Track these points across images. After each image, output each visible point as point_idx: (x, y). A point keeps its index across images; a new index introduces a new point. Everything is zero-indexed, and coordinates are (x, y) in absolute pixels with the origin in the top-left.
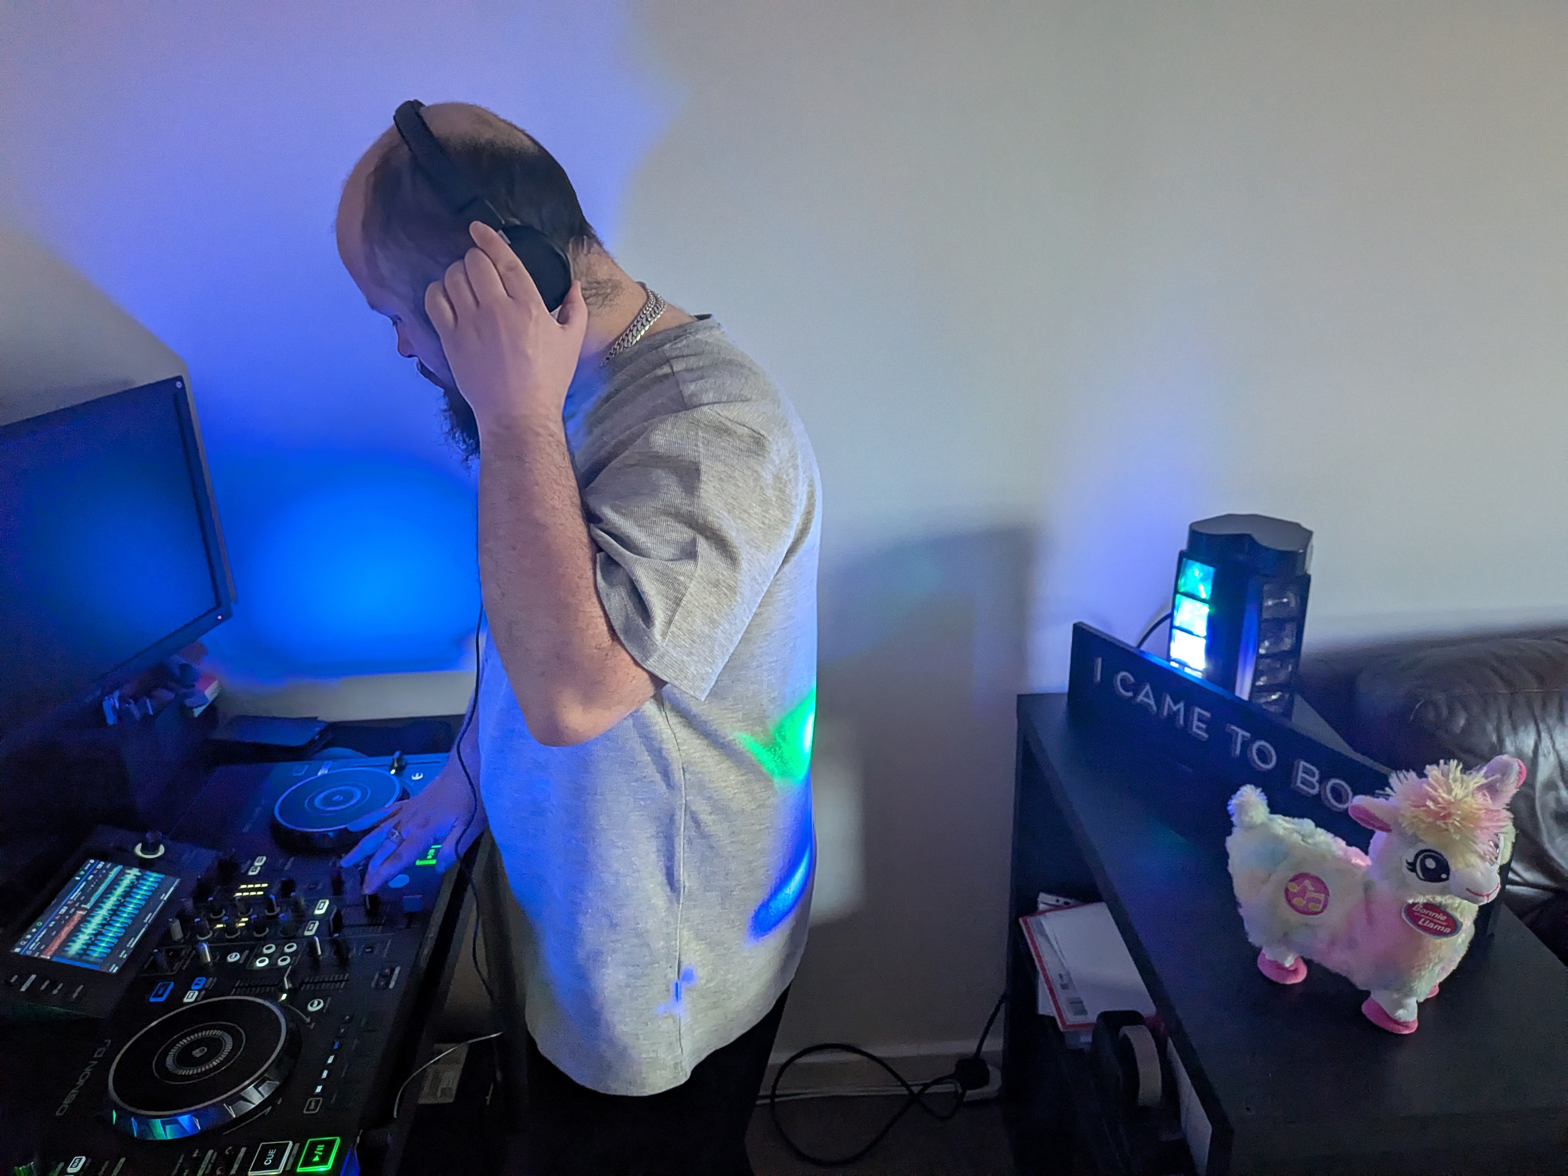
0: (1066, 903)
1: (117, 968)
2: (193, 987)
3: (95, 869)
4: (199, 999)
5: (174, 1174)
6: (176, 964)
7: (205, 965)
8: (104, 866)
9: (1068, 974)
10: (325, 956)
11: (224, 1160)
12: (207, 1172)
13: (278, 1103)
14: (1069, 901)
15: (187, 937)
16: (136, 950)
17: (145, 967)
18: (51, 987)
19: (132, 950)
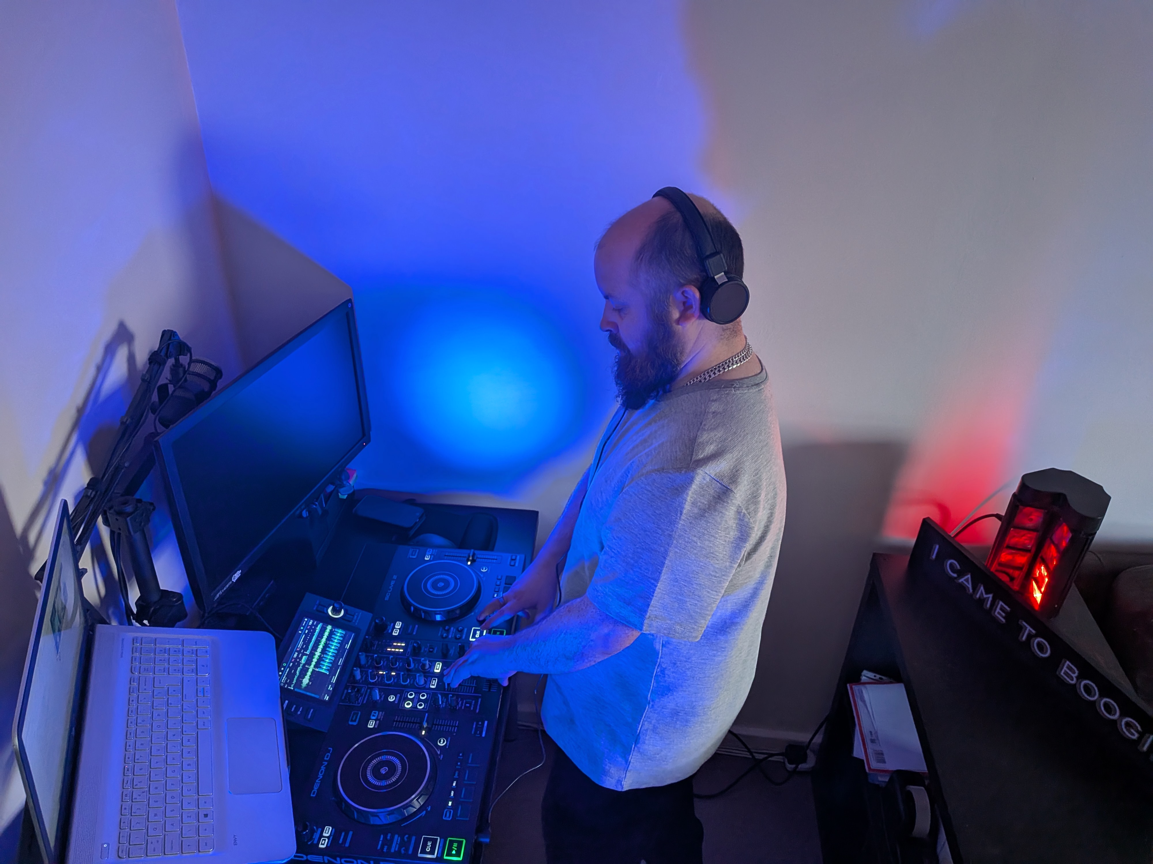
0: (881, 678)
1: (328, 697)
2: (372, 717)
3: (308, 625)
5: (379, 848)
6: (360, 698)
7: (376, 702)
8: (313, 623)
9: (876, 732)
10: (444, 706)
11: (404, 844)
12: (397, 849)
13: (429, 809)
14: (883, 677)
15: (363, 679)
16: (336, 686)
17: (343, 698)
18: (297, 709)
19: (334, 686)
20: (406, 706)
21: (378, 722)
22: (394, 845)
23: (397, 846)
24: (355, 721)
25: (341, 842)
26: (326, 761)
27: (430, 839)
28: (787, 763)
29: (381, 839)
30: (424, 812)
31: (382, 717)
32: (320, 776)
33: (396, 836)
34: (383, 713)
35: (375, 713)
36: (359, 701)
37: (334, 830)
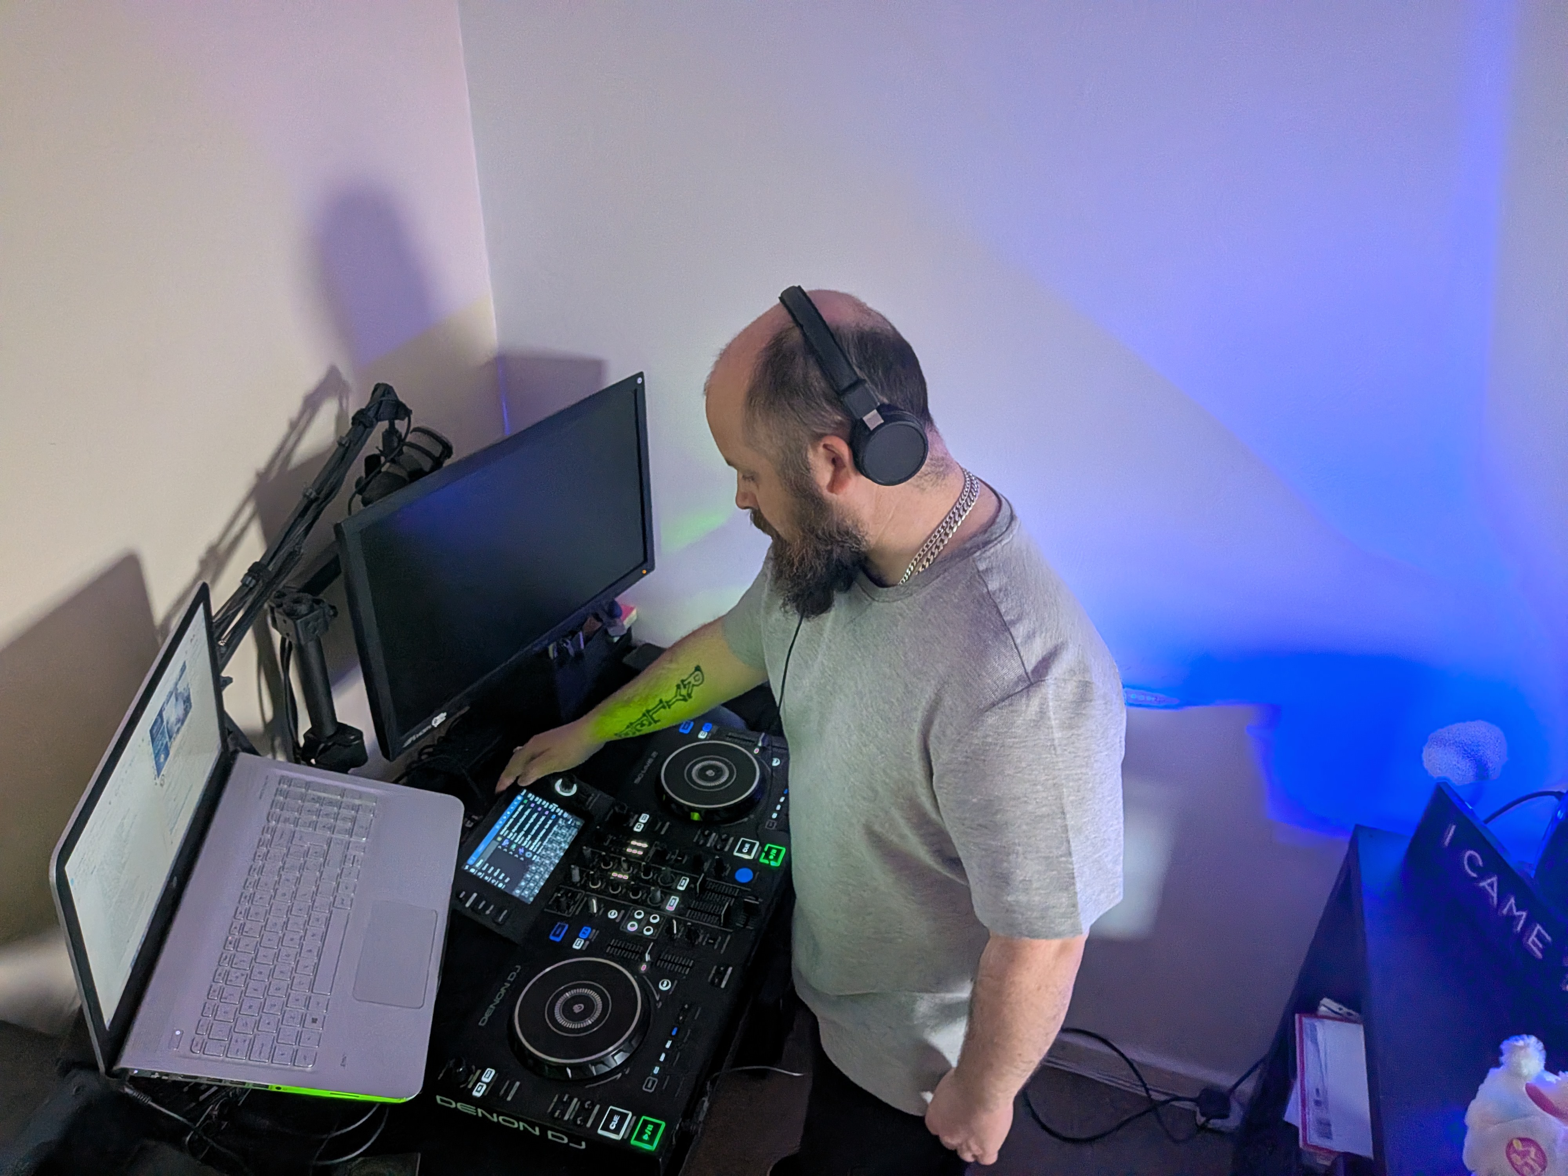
1: (532, 900)
2: (580, 935)
5: (550, 1110)
6: (572, 907)
7: (593, 915)
10: (679, 936)
11: (583, 1112)
12: (572, 1117)
13: (627, 1072)
15: (583, 882)
17: (550, 903)
18: (486, 907)
20: (630, 928)
21: (588, 943)
22: (570, 1111)
23: (574, 1113)
24: (559, 936)
25: (502, 1092)
26: (509, 982)
27: (618, 1113)
28: (1198, 1114)
29: (555, 1100)
30: (619, 1075)
31: (595, 937)
32: (497, 1001)
33: (575, 1100)
34: (598, 932)
35: (587, 930)
36: (570, 910)
37: (497, 1074)
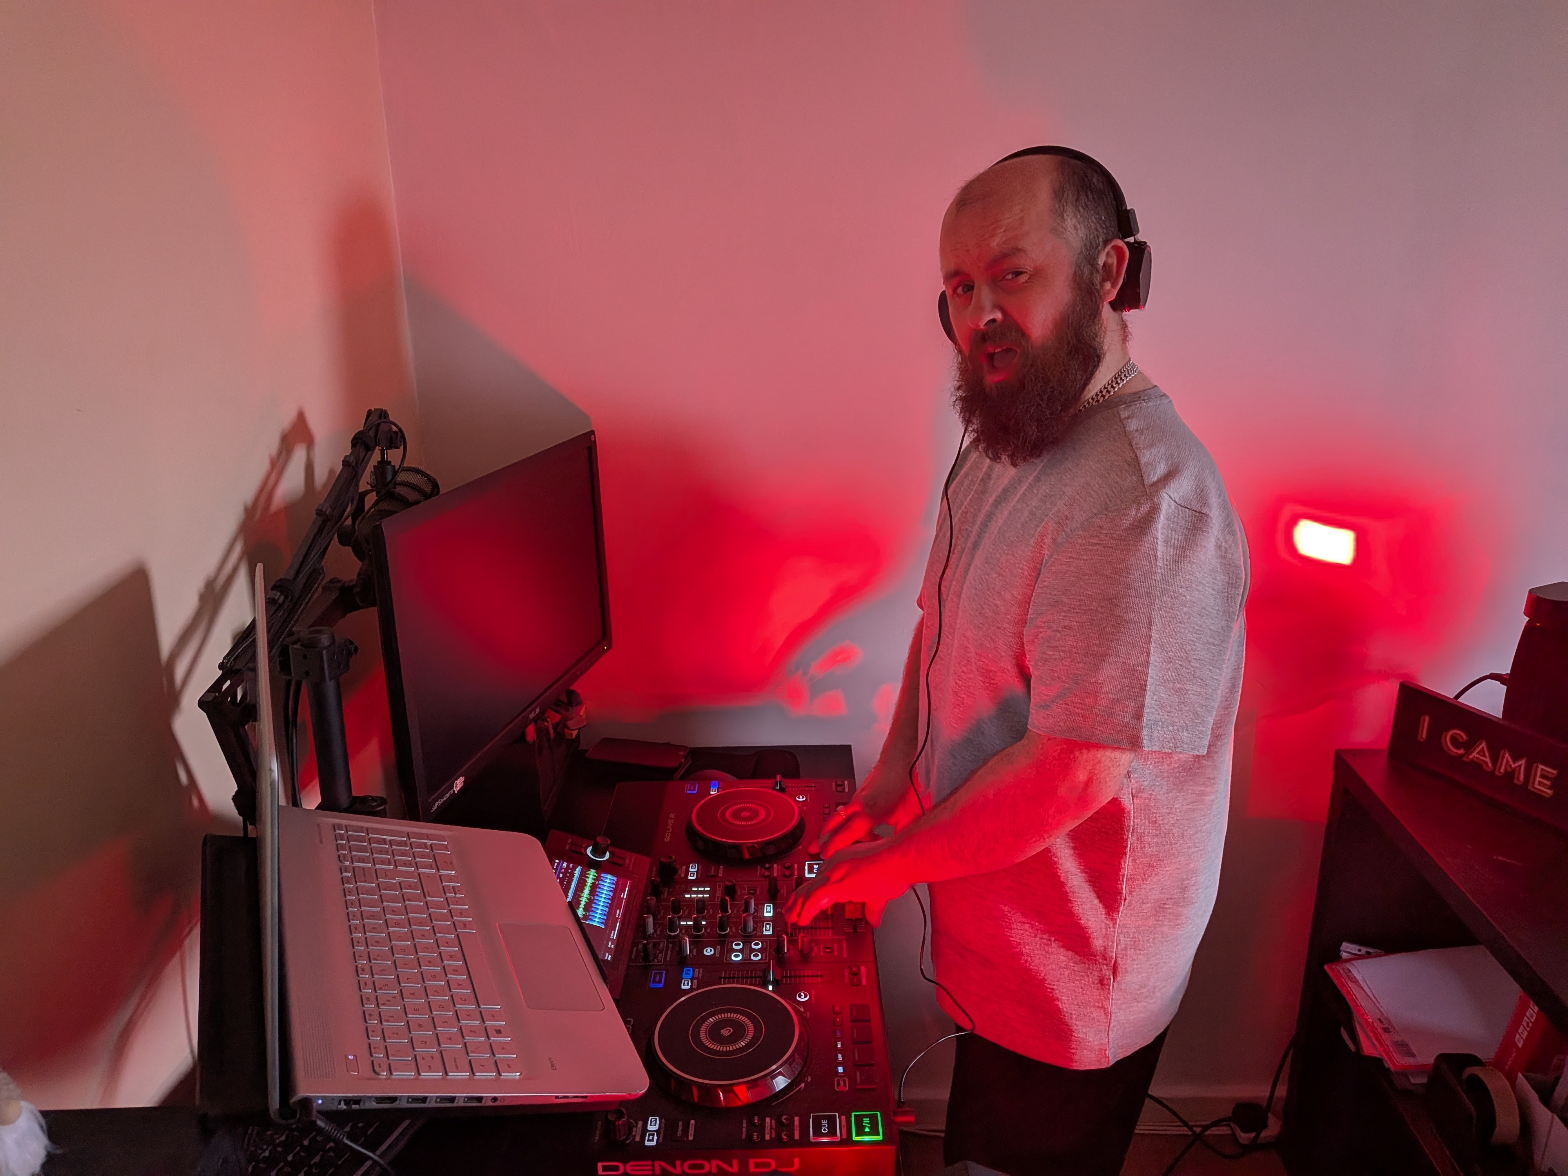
0: (1368, 953)
1: (610, 957)
2: (684, 976)
3: (561, 868)
4: (695, 987)
5: (744, 1136)
6: (660, 955)
8: (568, 866)
9: (1387, 1019)
10: (792, 954)
11: (784, 1127)
12: (773, 1136)
13: (809, 1080)
14: (1371, 950)
15: (659, 932)
16: (619, 941)
17: (633, 957)
19: (616, 941)
20: (733, 958)
21: (695, 981)
22: (767, 1130)
23: (773, 1131)
24: (660, 982)
25: (679, 1133)
27: (824, 1117)
28: (1239, 1132)
29: (745, 1125)
30: (803, 1085)
31: (700, 975)
33: (768, 1120)
34: (701, 970)
35: (689, 970)
36: (660, 959)
37: (663, 1121)
